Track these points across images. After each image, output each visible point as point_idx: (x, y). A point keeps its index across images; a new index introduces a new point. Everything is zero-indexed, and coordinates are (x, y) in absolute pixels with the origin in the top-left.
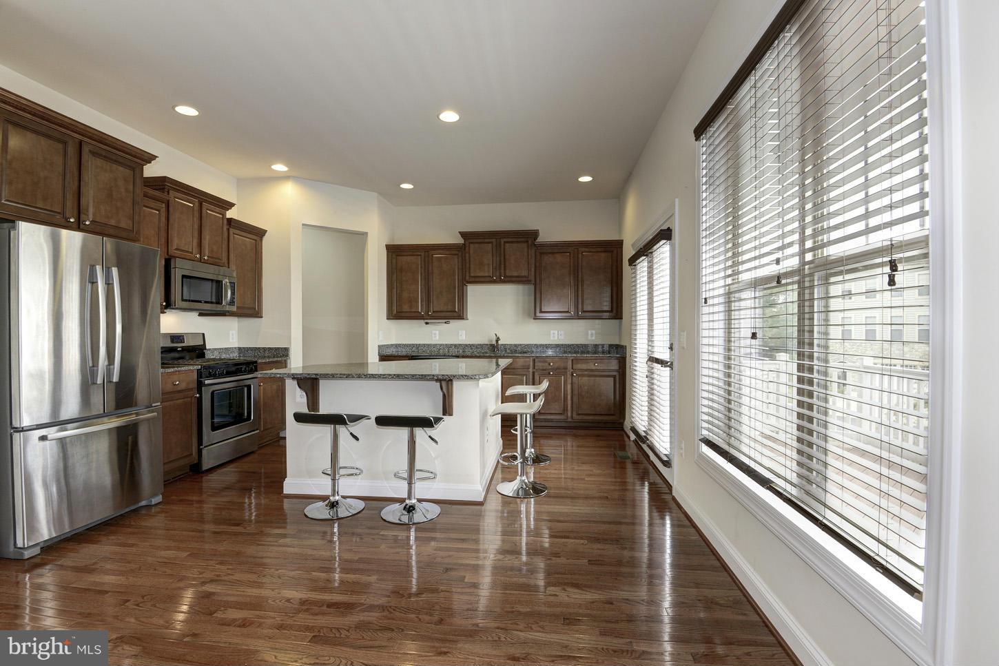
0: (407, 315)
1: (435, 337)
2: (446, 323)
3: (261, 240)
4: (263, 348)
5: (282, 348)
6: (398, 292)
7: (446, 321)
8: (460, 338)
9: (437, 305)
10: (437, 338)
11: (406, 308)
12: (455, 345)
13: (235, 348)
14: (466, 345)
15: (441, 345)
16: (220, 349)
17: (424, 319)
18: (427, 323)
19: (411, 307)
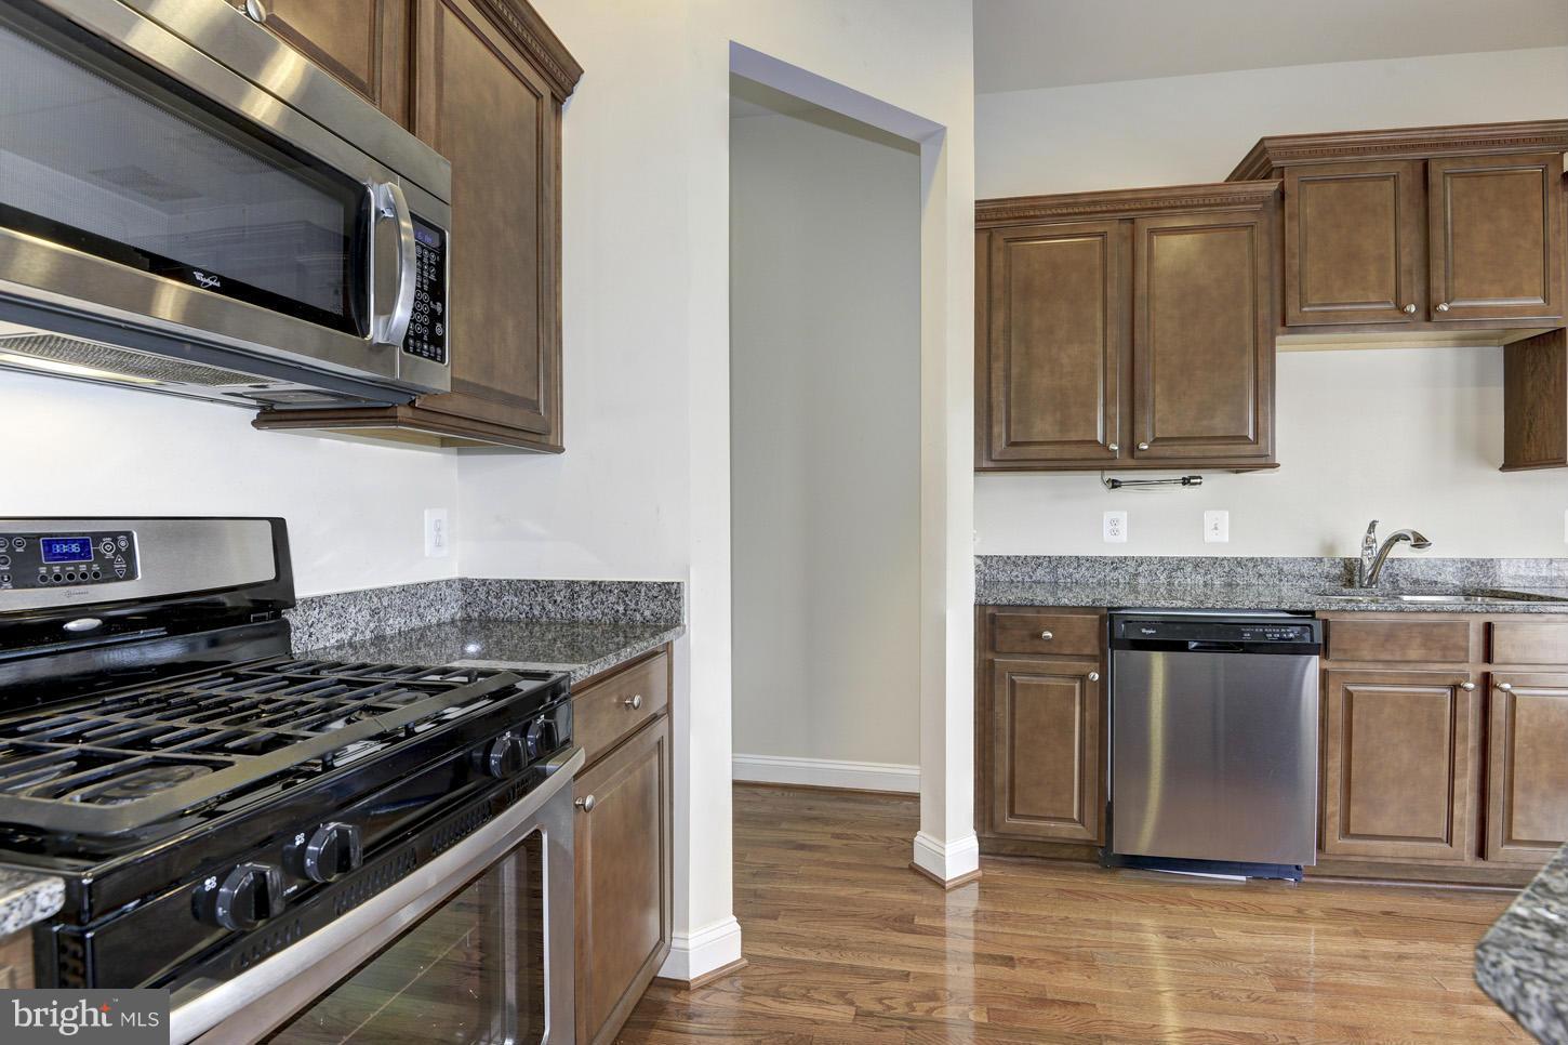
0: (1051, 452)
1: (1115, 533)
2: (1186, 481)
3: (558, 113)
4: (570, 584)
5: (649, 586)
6: (1015, 371)
7: (1186, 474)
8: (1210, 536)
9: (1163, 417)
10: (1123, 536)
11: (1043, 427)
12: (1197, 563)
13: (449, 584)
14: (1239, 562)
15: (1140, 561)
16: (379, 593)
17: (1102, 469)
18: (1115, 484)
19: (1063, 425)
